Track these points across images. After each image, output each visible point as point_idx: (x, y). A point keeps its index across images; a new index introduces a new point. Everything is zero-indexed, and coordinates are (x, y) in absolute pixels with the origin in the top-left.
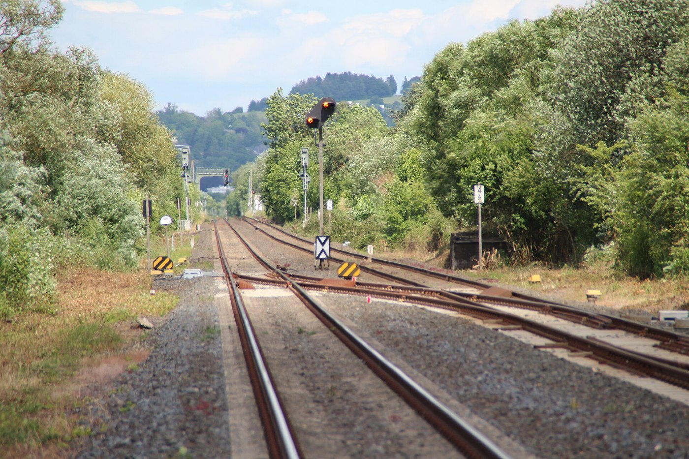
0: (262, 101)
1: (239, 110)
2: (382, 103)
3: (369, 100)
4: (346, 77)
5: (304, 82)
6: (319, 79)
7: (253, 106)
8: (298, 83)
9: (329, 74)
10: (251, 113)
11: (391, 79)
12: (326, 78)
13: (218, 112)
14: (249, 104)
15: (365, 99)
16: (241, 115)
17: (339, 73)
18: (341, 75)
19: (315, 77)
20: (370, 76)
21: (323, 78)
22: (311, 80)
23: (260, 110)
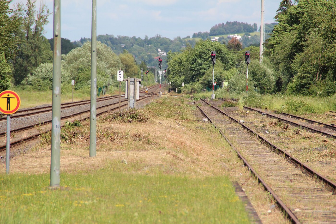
0: (199, 33)
1: (188, 37)
2: (249, 35)
3: (244, 34)
4: (235, 23)
5: (217, 26)
6: (223, 24)
7: (195, 36)
8: (214, 26)
9: (227, 22)
10: (193, 38)
11: (255, 25)
12: (226, 23)
13: (179, 38)
14: (193, 34)
15: (243, 33)
16: (189, 39)
17: (232, 22)
18: (233, 22)
19: (221, 23)
20: (245, 23)
21: (225, 23)
22: (220, 25)
23: (197, 37)
